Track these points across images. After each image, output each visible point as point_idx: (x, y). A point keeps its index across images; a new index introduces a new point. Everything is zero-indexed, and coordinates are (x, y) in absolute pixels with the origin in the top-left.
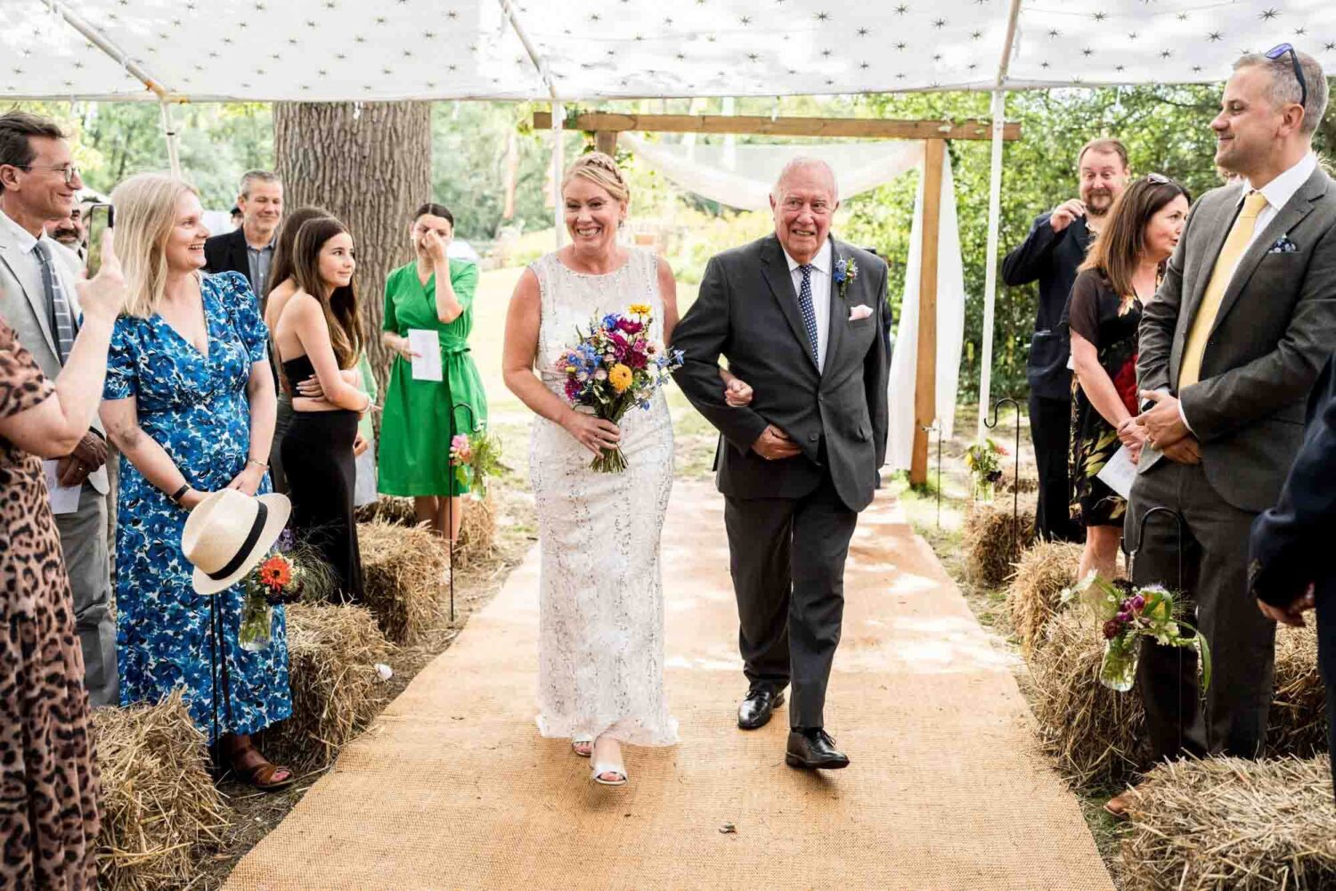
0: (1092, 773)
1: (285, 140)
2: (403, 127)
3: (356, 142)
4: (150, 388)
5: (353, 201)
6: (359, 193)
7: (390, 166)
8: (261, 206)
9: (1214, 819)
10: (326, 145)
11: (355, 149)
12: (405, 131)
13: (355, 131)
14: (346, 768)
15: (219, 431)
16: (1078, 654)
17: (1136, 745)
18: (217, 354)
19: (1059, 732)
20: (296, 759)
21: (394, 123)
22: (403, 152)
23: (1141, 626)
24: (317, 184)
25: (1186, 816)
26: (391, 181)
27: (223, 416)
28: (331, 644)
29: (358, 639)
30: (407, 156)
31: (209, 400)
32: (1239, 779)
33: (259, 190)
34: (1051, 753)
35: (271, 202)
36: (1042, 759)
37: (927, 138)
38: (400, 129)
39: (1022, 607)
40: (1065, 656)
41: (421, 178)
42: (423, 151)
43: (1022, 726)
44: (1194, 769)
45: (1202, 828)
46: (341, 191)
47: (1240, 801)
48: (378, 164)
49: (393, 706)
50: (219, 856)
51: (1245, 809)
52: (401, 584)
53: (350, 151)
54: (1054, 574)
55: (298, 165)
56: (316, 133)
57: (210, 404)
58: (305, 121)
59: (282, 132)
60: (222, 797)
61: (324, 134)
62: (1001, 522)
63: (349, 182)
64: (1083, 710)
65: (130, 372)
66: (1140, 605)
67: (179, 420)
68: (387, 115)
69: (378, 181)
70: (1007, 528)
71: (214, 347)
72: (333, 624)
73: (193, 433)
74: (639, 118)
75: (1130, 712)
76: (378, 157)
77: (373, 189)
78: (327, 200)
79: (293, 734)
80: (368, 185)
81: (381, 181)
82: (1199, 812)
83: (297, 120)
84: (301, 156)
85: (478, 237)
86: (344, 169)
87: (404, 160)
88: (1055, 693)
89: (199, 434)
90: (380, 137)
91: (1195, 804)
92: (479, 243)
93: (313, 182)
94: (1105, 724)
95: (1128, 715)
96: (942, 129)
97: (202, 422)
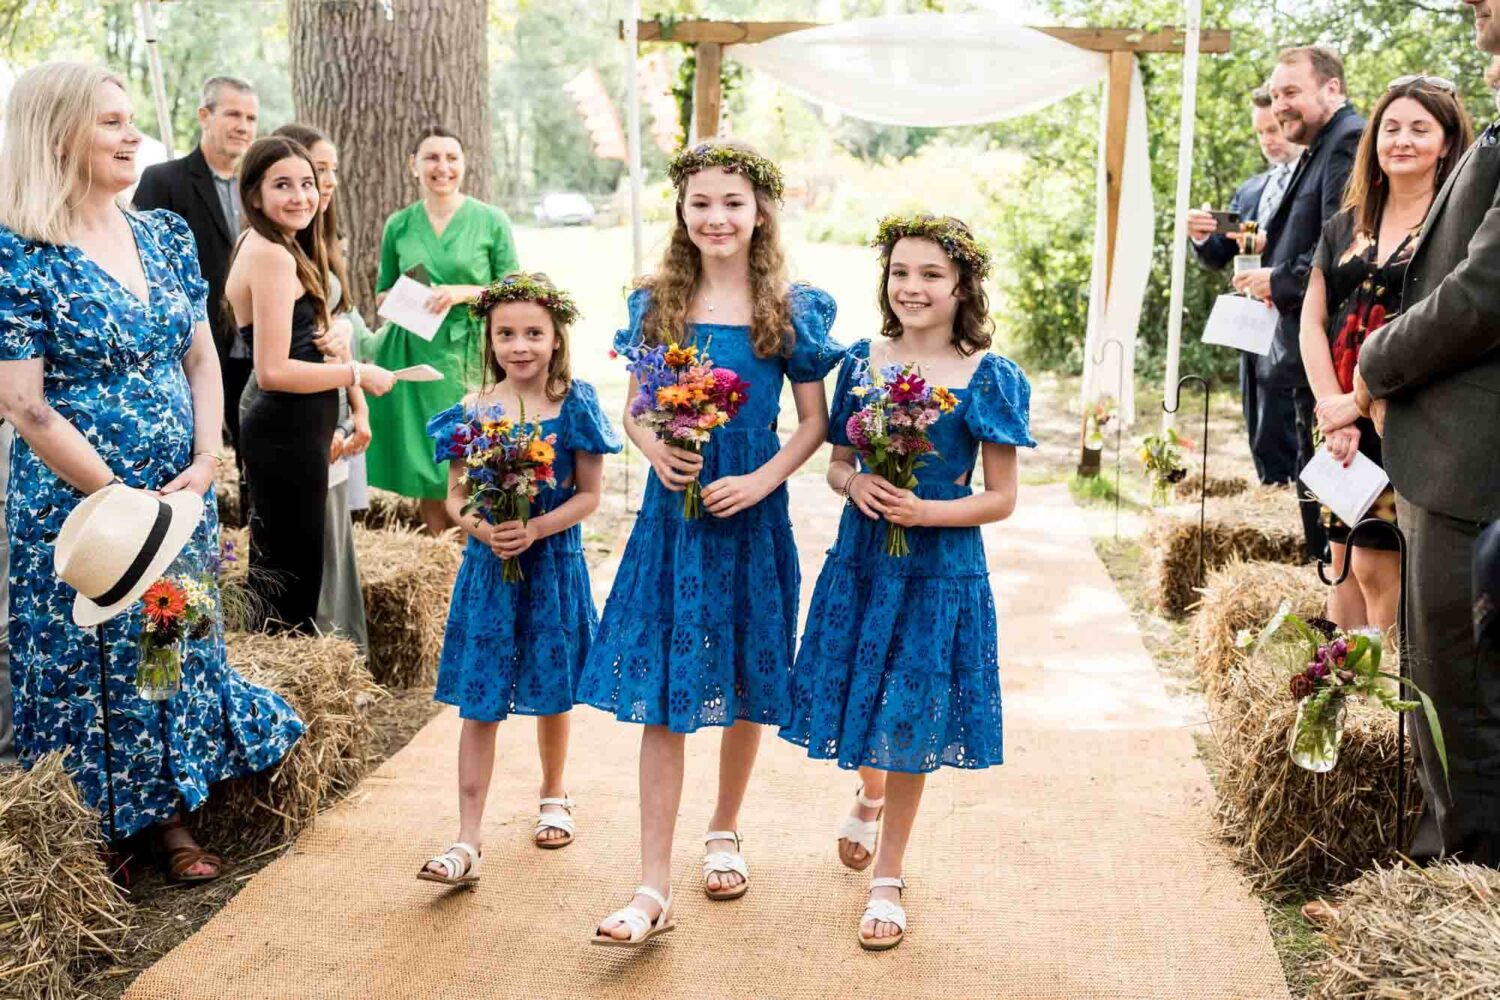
0: (1284, 870)
1: (303, 54)
2: (450, 36)
3: (390, 54)
4: (71, 346)
5: (387, 128)
6: (395, 119)
7: (434, 85)
8: (231, 122)
9: (1435, 957)
10: (353, 57)
11: (388, 64)
12: (453, 41)
13: (388, 40)
14: (309, 847)
15: (159, 406)
16: (1268, 712)
17: (1344, 834)
18: (159, 303)
19: (1241, 816)
20: (244, 836)
21: (438, 31)
22: (449, 67)
23: (1339, 683)
24: (342, 106)
25: (1396, 950)
26: (435, 104)
27: (164, 388)
28: (294, 688)
29: (334, 682)
30: (454, 71)
31: (146, 365)
32: (1474, 897)
33: (232, 102)
34: (1232, 840)
35: (244, 118)
36: (1219, 849)
37: (1110, 52)
38: (445, 36)
39: (1208, 645)
40: (1252, 715)
41: (475, 101)
42: (476, 67)
43: (1198, 804)
44: (1413, 881)
45: (1420, 969)
46: (371, 117)
47: (1475, 930)
48: (418, 83)
49: (390, 765)
50: (115, 970)
51: (1481, 942)
52: (414, 610)
53: (382, 66)
54: (1248, 602)
55: (319, 84)
56: (340, 43)
57: (148, 370)
58: (326, 27)
59: (299, 42)
60: (121, 892)
61: (350, 44)
62: (1188, 536)
63: (382, 104)
64: (1273, 787)
65: (38, 324)
66: (1341, 653)
67: (108, 396)
68: (429, 20)
69: (418, 104)
70: (1197, 544)
71: (155, 295)
72: (302, 661)
73: (128, 412)
74: (750, 28)
75: (1335, 792)
76: (419, 73)
77: (412, 113)
78: (354, 126)
79: (241, 805)
80: (405, 110)
81: (423, 105)
82: (1415, 945)
83: (317, 26)
84: (322, 71)
85: (597, 190)
86: (375, 88)
87: (451, 77)
88: (1238, 762)
89: (134, 412)
90: (420, 46)
91: (1409, 934)
92: (598, 197)
93: (336, 105)
94: (1303, 807)
95: (1333, 796)
96: (1130, 38)
97: (139, 397)
